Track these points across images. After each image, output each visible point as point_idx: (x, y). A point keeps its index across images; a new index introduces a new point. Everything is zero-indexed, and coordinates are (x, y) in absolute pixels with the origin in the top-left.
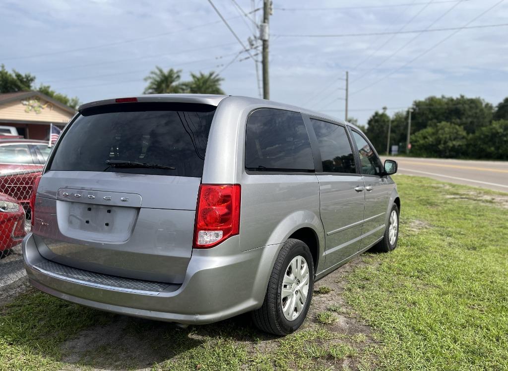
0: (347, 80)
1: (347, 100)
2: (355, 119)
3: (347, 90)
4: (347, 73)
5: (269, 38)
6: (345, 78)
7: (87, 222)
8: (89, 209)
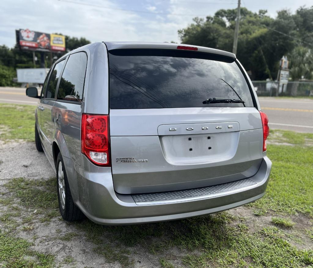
7: (191, 150)
8: (190, 139)
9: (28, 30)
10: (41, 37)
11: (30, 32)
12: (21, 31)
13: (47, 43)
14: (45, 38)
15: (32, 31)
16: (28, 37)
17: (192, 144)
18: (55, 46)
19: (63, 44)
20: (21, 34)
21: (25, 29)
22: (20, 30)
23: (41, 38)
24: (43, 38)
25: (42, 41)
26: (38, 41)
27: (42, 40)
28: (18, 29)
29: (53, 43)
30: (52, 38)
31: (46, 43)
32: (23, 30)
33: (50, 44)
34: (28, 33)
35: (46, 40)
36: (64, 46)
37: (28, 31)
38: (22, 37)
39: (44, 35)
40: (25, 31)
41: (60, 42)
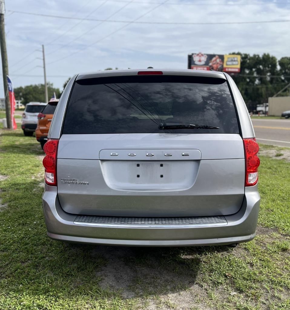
0: (43, 52)
1: (44, 67)
2: (51, 83)
3: (44, 59)
4: (43, 46)
5: (5, 12)
6: (42, 50)
7: (138, 176)
8: (138, 165)
9: (200, 53)
10: (214, 59)
11: (202, 55)
12: (193, 56)
13: (220, 65)
14: (218, 60)
15: (205, 54)
16: (200, 61)
17: (140, 170)
18: (228, 68)
19: (238, 64)
20: (193, 58)
21: (197, 53)
22: (193, 54)
23: (214, 61)
24: (216, 60)
25: (214, 64)
26: (210, 64)
27: (215, 62)
28: (190, 54)
29: (227, 65)
30: (225, 60)
31: (218, 65)
32: (195, 54)
33: (223, 66)
34: (200, 56)
35: (219, 63)
36: (239, 66)
37: (200, 55)
38: (194, 62)
39: (217, 56)
40: (198, 55)
41: (234, 63)
